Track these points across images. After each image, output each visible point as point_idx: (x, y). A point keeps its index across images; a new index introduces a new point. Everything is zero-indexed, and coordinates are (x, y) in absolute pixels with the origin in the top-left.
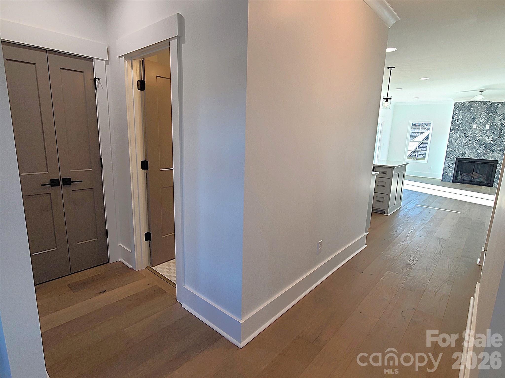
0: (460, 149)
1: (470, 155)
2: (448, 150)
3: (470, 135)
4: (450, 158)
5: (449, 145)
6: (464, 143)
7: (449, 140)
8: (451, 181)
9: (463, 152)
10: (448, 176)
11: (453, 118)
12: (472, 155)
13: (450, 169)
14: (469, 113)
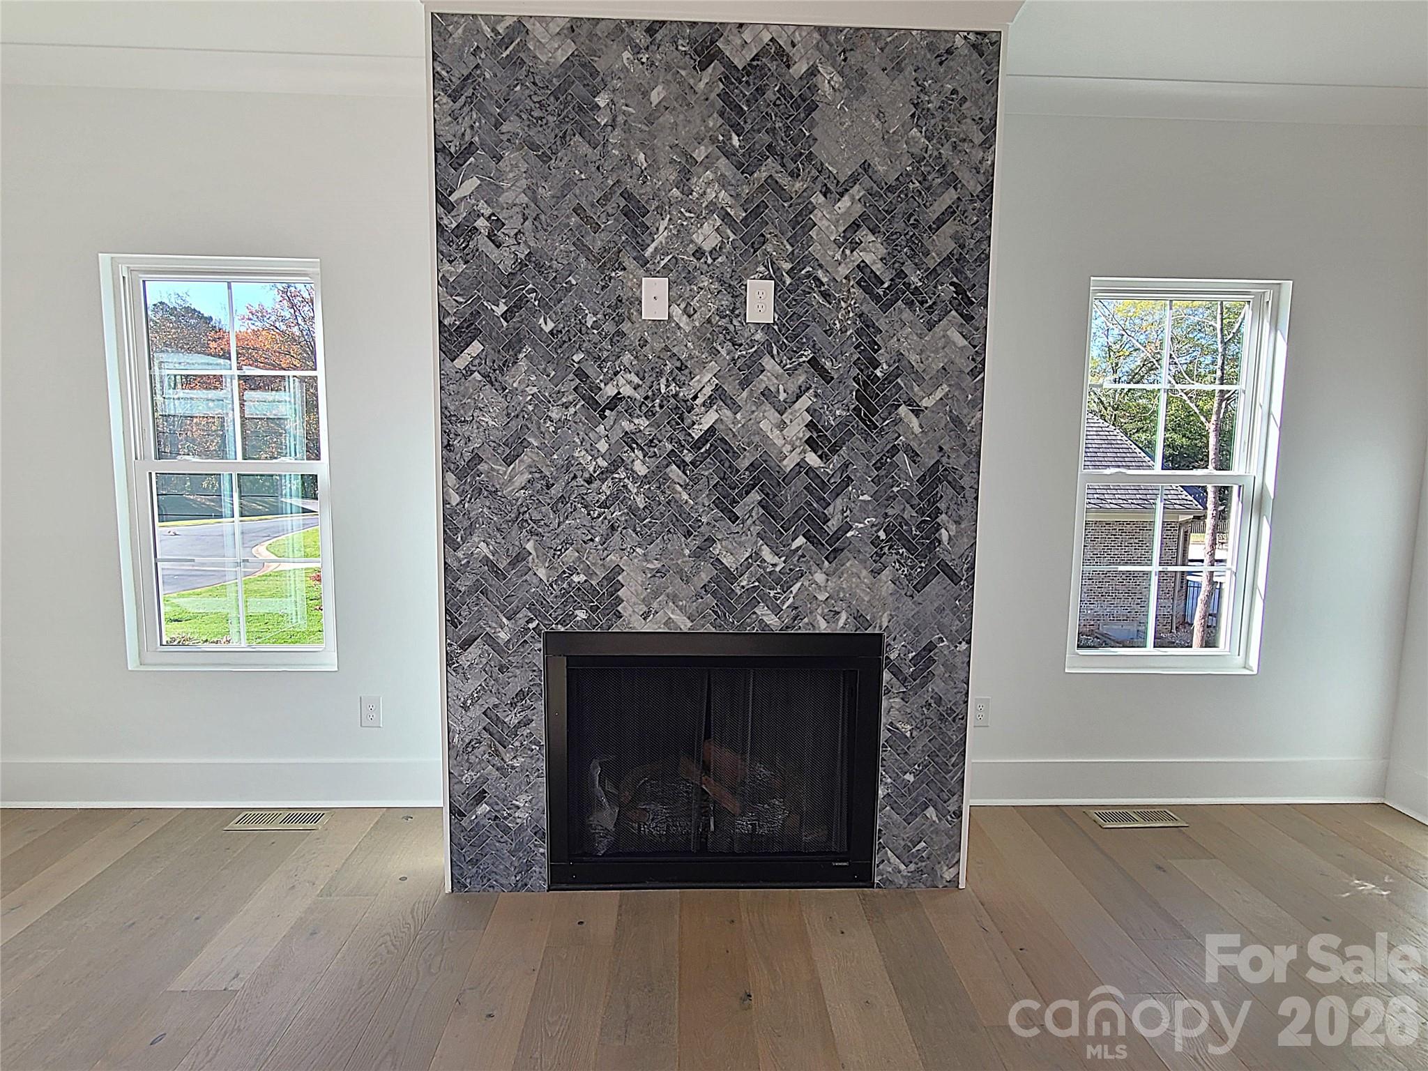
0: (567, 543)
1: (656, 594)
2: (460, 554)
3: (627, 391)
4: (491, 640)
5: (455, 499)
6: (589, 482)
7: (448, 447)
8: (541, 871)
9: (590, 574)
10: (506, 830)
11: (443, 201)
12: (674, 598)
13: (507, 757)
14: (585, 149)
